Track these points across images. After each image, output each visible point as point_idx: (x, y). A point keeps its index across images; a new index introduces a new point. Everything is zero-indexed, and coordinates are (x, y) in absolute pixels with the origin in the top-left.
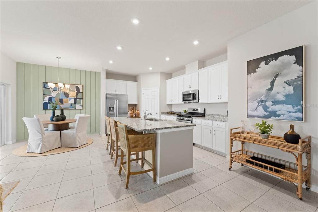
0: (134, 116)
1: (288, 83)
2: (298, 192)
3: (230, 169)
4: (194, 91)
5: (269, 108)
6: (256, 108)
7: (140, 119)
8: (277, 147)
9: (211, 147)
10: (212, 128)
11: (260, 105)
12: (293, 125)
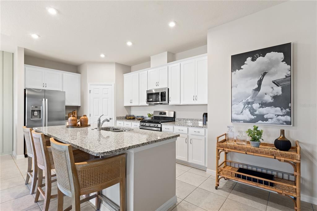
0: (79, 123)
1: (276, 83)
2: (296, 207)
3: (216, 188)
4: (162, 89)
5: (256, 111)
6: (241, 111)
7: (89, 128)
8: (274, 157)
9: (186, 160)
10: (188, 136)
11: (246, 108)
12: (284, 130)
